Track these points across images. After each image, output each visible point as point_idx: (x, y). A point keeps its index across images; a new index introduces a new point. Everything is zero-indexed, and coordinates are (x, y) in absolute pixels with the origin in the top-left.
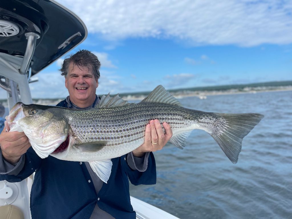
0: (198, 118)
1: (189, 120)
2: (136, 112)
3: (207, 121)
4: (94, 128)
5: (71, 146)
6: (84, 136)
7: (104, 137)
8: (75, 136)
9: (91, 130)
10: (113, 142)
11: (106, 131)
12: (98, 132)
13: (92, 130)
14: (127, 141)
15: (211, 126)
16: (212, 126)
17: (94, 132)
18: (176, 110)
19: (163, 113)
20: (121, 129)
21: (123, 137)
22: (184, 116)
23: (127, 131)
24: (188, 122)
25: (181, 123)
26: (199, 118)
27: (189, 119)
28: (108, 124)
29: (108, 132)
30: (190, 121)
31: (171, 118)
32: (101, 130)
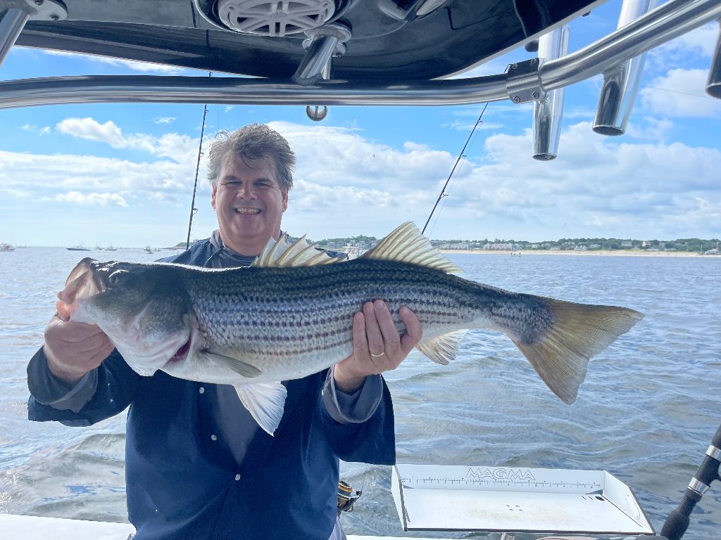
0: (492, 305)
1: (470, 308)
2: (345, 281)
3: (511, 315)
4: (246, 315)
5: (194, 352)
6: (224, 330)
7: (269, 336)
8: (204, 332)
9: (239, 318)
10: (288, 347)
11: (274, 322)
12: (255, 323)
13: (243, 320)
14: (322, 346)
15: (521, 325)
16: (523, 325)
17: (246, 323)
18: (442, 283)
19: (408, 288)
20: (307, 319)
21: (312, 336)
22: (459, 298)
23: (322, 323)
24: (466, 312)
25: (449, 314)
26: (495, 305)
27: (470, 305)
28: (279, 307)
29: (277, 324)
30: (472, 311)
31: (428, 301)
32: (263, 320)
